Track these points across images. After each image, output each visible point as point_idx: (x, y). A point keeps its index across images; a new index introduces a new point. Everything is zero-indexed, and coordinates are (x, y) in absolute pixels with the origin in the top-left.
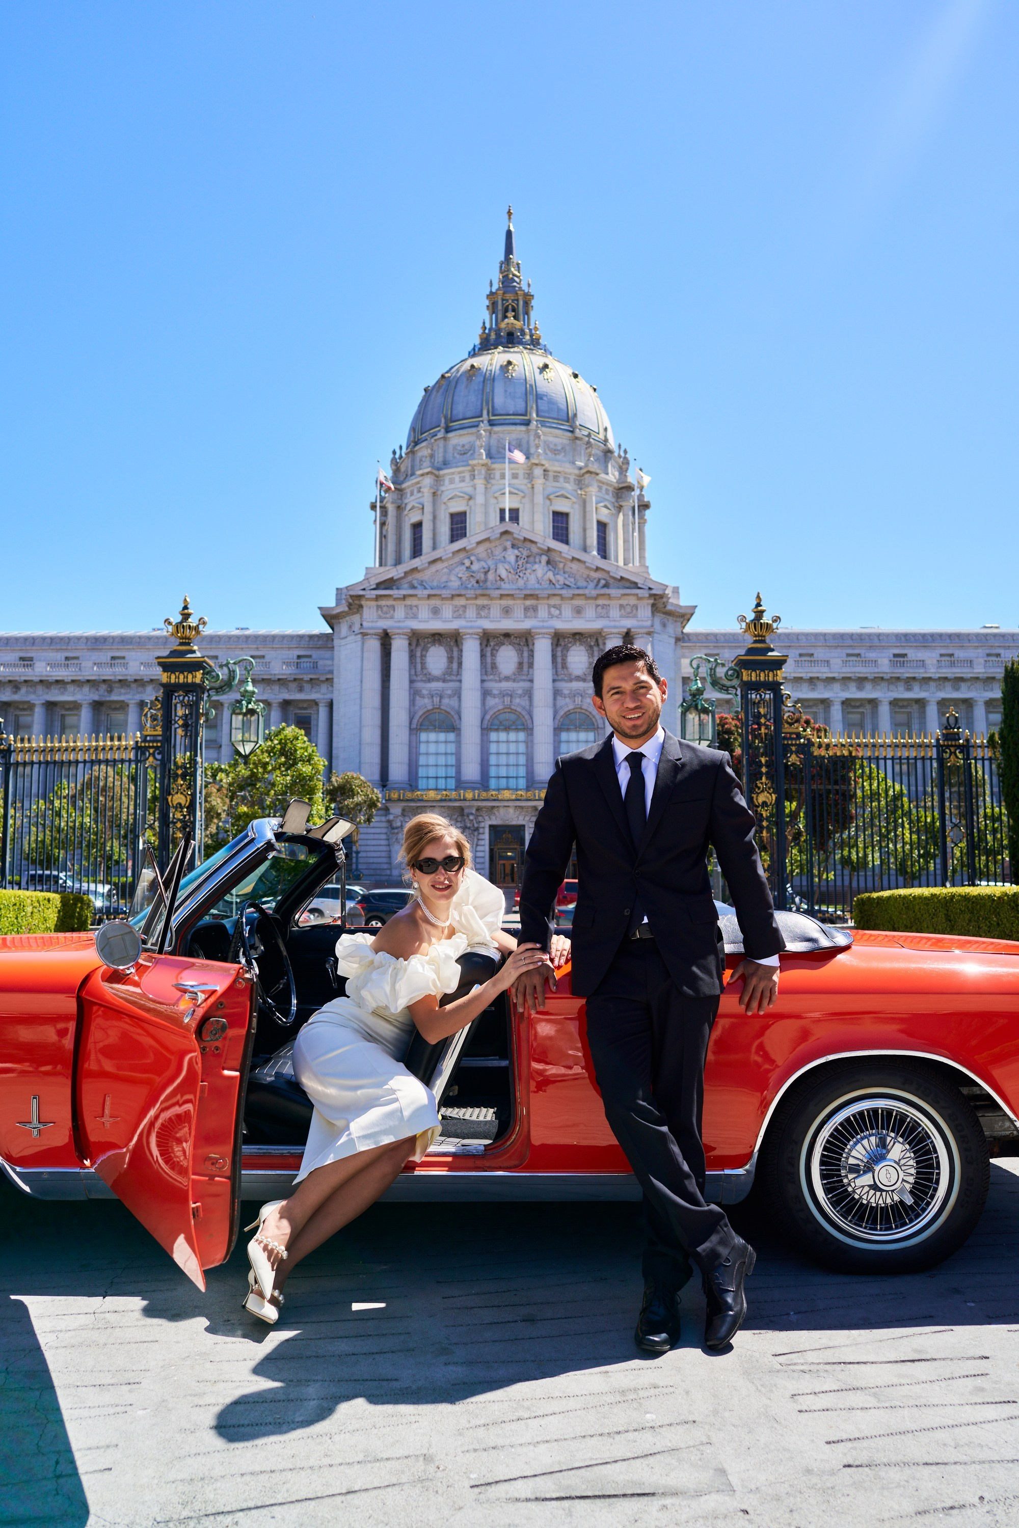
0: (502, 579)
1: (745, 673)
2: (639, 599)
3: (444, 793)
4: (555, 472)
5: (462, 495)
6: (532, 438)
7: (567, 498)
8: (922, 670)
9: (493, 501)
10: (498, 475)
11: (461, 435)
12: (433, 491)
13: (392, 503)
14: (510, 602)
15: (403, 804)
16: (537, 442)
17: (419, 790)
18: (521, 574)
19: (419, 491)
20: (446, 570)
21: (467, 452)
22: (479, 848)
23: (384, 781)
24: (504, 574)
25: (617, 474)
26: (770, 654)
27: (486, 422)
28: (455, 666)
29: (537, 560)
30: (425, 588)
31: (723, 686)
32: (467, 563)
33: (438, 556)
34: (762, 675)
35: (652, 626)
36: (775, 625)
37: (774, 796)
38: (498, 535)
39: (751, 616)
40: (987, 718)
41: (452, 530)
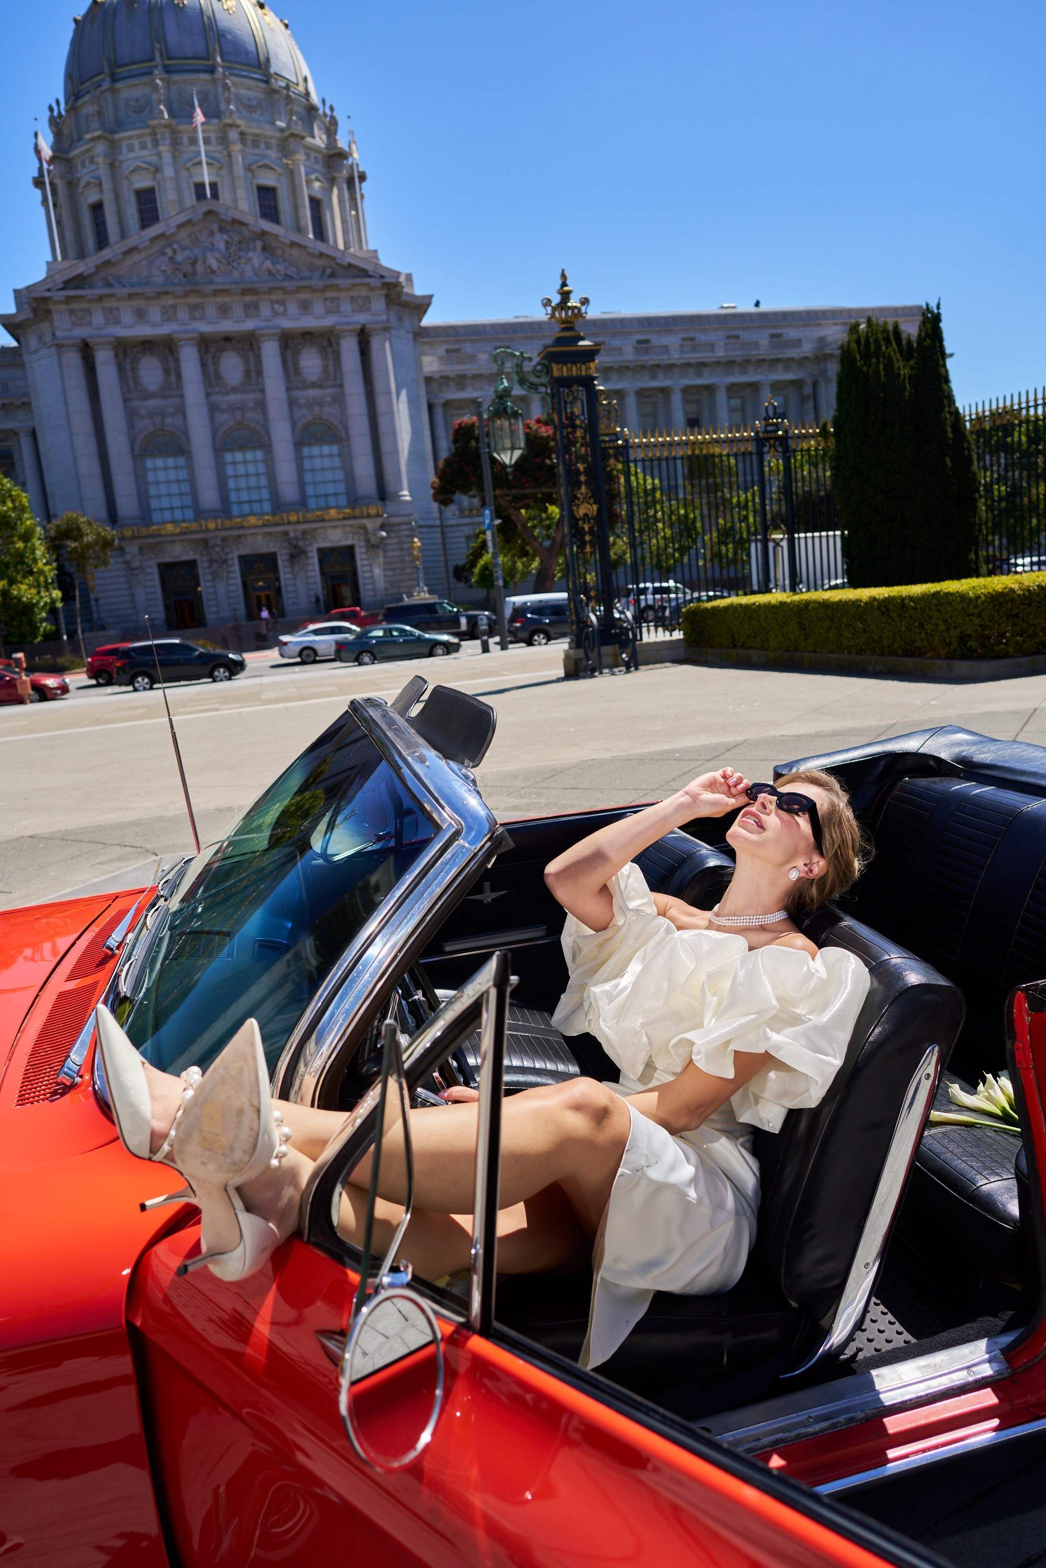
0: (213, 272)
1: (555, 367)
2: (371, 289)
3: (184, 525)
4: (254, 135)
5: (145, 166)
6: (220, 90)
7: (272, 168)
8: (665, 357)
9: (184, 174)
10: (185, 140)
11: (132, 86)
12: (108, 161)
13: (61, 177)
14: (227, 299)
15: (139, 542)
16: (226, 95)
17: (154, 524)
18: (235, 265)
19: (92, 162)
20: (144, 262)
21: (144, 109)
22: (231, 582)
23: (113, 517)
24: (214, 264)
25: (324, 137)
26: (581, 343)
27: (160, 68)
28: (173, 379)
29: (251, 246)
30: (124, 286)
31: (532, 384)
32: (169, 252)
33: (133, 245)
34: (574, 368)
35: (388, 320)
36: (583, 309)
37: (595, 507)
38: (201, 217)
39: (556, 299)
40: (728, 403)
41: (141, 212)
